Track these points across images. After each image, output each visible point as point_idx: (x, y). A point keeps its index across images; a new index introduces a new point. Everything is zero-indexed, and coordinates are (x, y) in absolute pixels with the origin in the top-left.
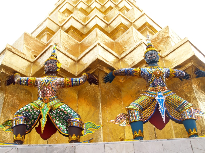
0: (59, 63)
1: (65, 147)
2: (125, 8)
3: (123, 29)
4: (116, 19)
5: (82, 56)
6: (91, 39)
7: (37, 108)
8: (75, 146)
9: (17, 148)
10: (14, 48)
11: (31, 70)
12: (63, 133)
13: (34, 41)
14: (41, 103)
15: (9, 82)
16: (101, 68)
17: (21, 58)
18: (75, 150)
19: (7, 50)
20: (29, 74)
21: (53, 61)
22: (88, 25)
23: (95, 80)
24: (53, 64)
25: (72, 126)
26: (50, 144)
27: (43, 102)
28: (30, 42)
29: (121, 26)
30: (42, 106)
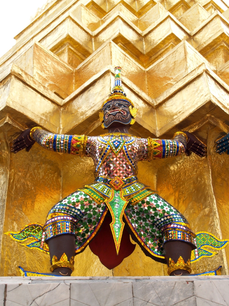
0: (133, 107)
1: (172, 283)
2: (212, 4)
3: (225, 45)
4: (208, 26)
5: (168, 96)
6: (172, 62)
7: (99, 199)
8: (193, 282)
9: (69, 284)
10: (26, 74)
11: (60, 121)
12: (154, 255)
13: (53, 63)
14: (106, 190)
15: (18, 145)
16: (214, 122)
17: (39, 96)
18: (193, 289)
19: (13, 76)
20: (58, 129)
21: (121, 102)
22: (149, 36)
23: (201, 146)
24: (123, 108)
25: (172, 241)
26: (136, 277)
27: (111, 187)
28: (45, 64)
29: (222, 39)
30: (110, 196)
